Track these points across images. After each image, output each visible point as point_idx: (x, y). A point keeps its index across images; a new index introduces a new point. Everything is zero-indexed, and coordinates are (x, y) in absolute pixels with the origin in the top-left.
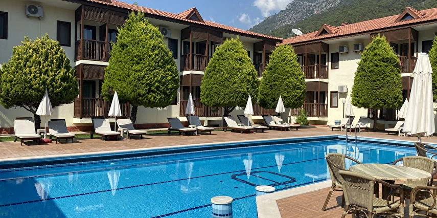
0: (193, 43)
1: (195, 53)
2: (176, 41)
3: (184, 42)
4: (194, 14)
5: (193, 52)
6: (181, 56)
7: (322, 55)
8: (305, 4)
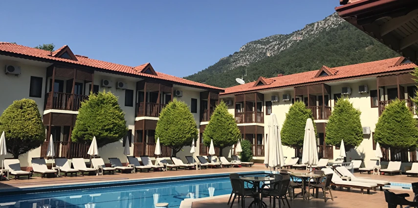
0: (147, 93)
1: (149, 101)
2: (132, 91)
3: (139, 92)
4: (149, 69)
5: (147, 101)
6: (136, 104)
7: (257, 103)
8: (258, 47)
